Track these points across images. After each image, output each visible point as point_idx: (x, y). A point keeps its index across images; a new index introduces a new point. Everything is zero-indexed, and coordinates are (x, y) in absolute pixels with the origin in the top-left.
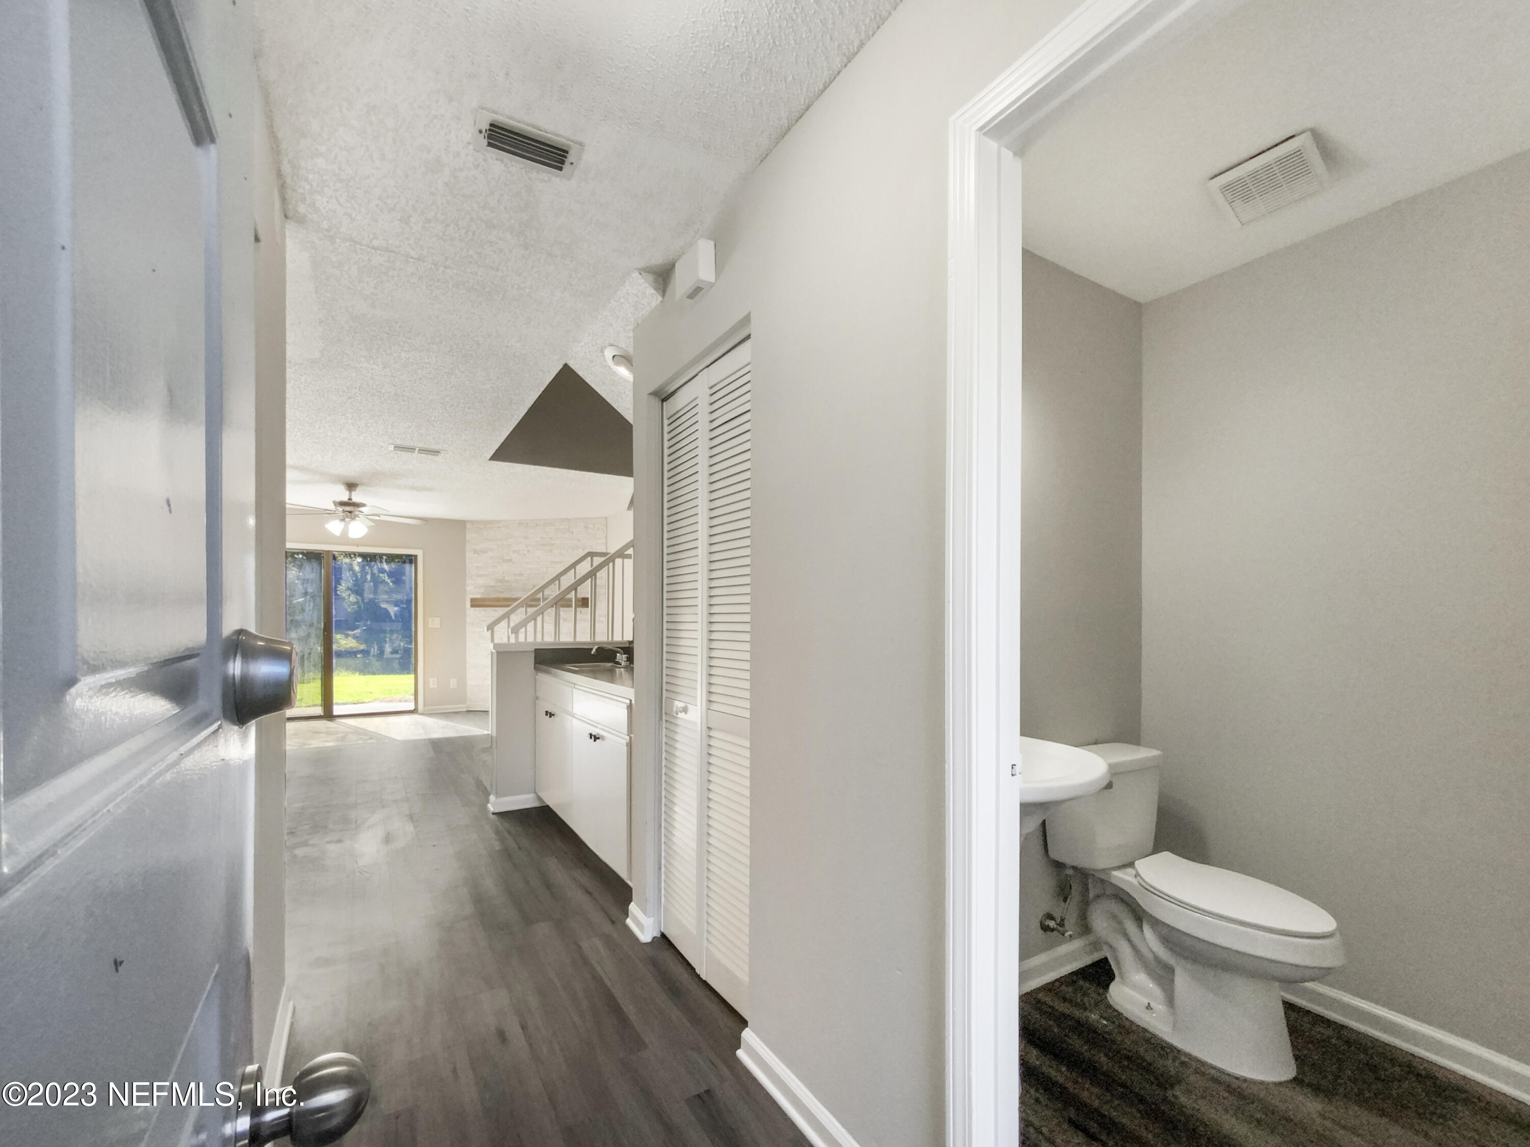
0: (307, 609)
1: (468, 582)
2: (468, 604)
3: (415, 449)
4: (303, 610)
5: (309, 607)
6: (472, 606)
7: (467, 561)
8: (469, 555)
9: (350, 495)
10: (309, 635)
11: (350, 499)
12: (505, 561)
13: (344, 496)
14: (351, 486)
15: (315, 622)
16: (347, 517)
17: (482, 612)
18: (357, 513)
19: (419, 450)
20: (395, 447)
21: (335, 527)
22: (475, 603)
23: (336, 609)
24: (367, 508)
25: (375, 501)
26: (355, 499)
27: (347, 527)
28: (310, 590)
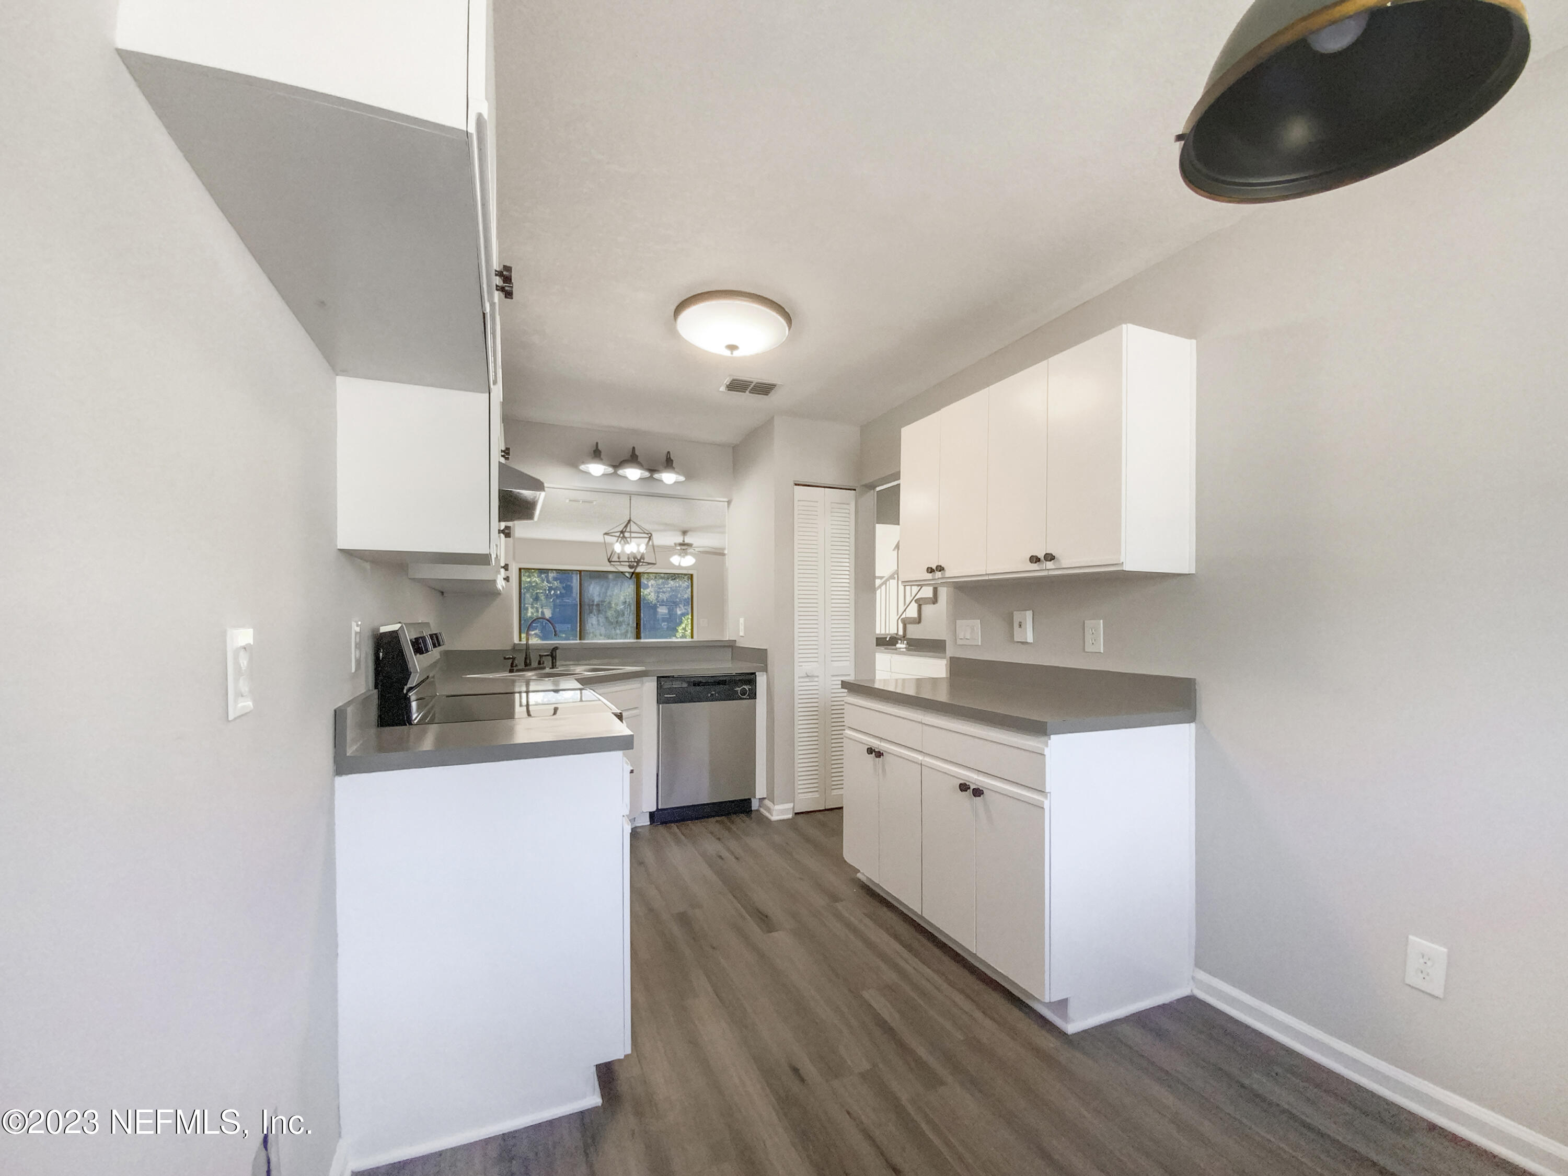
0: (626, 613)
4: (623, 615)
9: (684, 539)
10: (627, 632)
11: (684, 541)
13: (681, 539)
14: (684, 533)
16: (683, 553)
21: (675, 560)
23: (643, 613)
24: (693, 546)
25: (698, 541)
26: (687, 541)
27: (682, 559)
28: (628, 600)
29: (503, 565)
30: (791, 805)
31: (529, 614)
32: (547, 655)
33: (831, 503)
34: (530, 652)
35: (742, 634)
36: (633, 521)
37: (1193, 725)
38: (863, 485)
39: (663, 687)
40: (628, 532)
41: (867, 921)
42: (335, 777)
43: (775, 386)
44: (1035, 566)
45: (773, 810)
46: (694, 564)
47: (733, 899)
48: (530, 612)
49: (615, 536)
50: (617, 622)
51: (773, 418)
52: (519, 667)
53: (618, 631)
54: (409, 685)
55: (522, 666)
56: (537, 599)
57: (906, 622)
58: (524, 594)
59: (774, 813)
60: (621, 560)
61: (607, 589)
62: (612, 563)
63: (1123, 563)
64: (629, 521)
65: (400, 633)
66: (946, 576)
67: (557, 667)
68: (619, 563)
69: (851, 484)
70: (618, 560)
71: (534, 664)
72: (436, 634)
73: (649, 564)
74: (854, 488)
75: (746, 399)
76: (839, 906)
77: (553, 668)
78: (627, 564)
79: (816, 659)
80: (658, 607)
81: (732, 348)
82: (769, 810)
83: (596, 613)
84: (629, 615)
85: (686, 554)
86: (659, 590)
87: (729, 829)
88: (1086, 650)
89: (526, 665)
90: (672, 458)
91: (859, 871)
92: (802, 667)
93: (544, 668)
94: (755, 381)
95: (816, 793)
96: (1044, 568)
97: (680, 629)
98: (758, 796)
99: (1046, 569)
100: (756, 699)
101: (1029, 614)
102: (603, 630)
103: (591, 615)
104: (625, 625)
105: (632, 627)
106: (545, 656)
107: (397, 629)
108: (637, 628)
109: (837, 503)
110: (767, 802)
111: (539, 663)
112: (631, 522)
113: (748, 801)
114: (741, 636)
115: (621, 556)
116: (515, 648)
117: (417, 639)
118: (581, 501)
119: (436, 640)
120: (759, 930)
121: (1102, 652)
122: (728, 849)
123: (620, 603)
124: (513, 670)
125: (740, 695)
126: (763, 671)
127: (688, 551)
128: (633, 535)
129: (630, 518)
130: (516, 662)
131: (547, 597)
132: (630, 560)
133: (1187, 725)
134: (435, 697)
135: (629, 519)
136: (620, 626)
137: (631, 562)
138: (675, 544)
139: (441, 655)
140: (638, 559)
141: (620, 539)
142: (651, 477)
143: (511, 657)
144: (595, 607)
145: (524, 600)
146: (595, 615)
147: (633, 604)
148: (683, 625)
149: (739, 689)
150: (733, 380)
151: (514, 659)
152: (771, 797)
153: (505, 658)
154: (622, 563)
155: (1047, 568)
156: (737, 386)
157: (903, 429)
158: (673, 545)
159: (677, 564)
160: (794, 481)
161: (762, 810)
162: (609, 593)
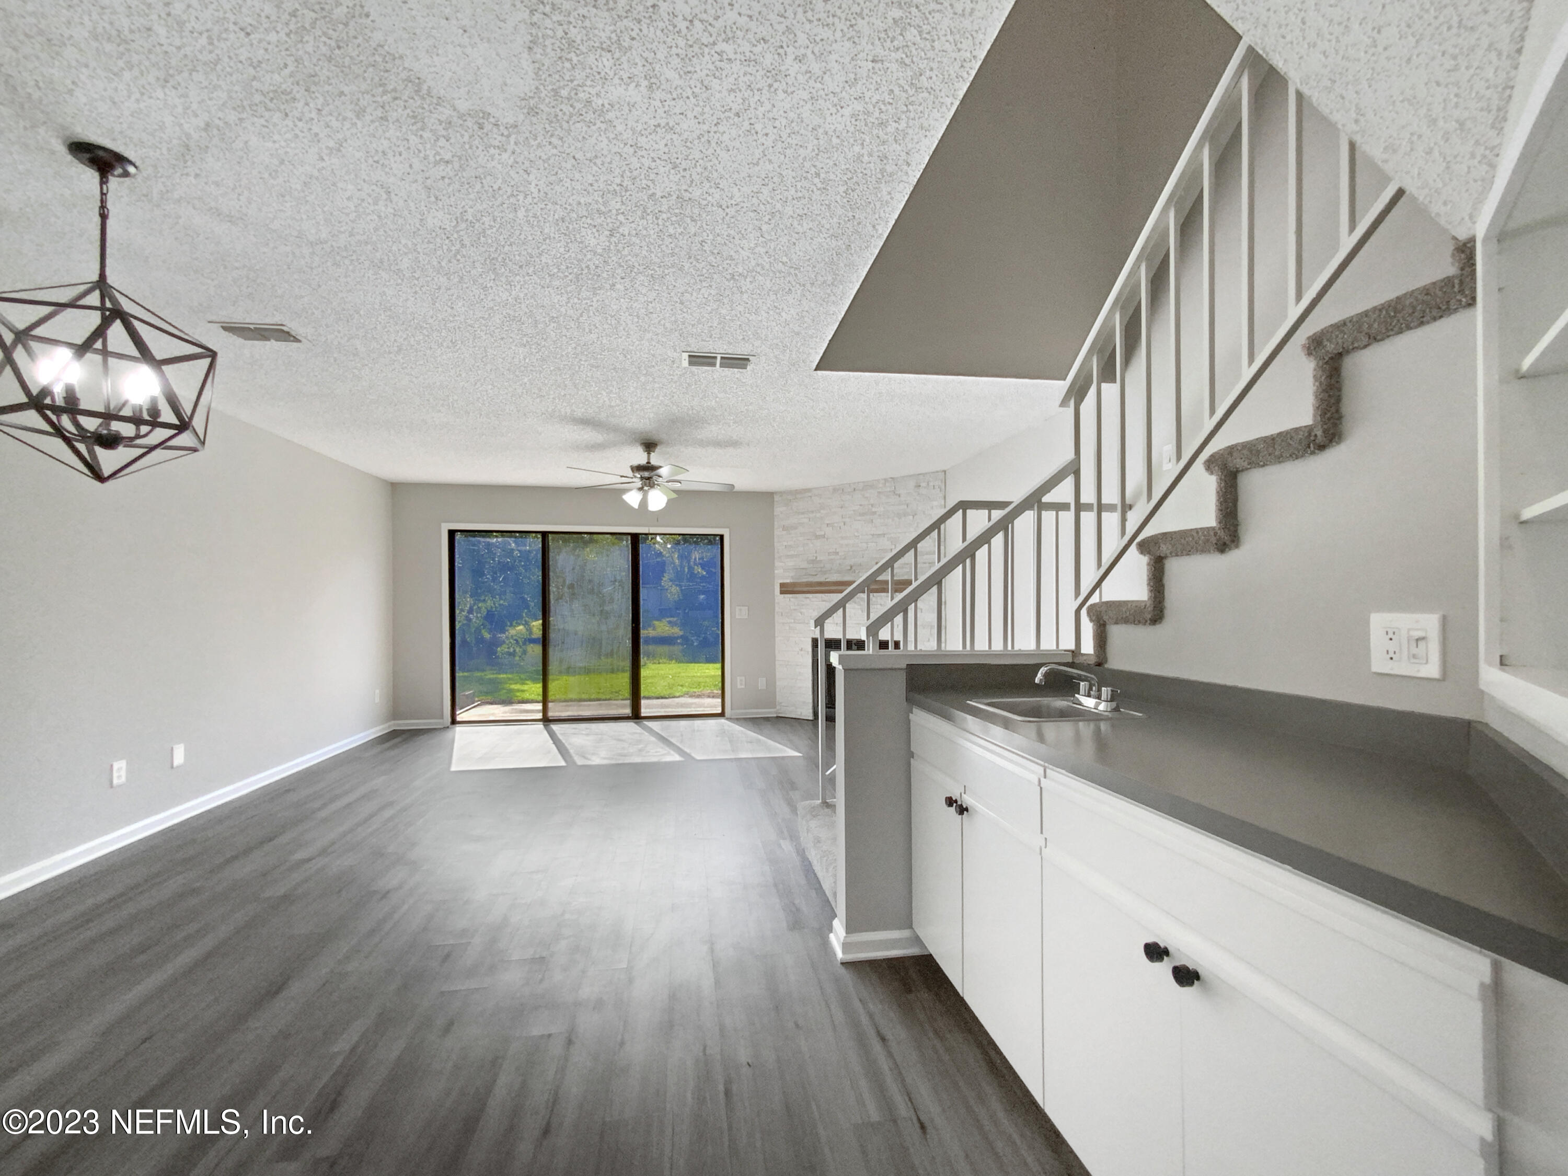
1: (777, 564)
2: (777, 589)
3: (715, 358)
4: (612, 599)
5: (617, 596)
6: (782, 592)
7: (776, 540)
8: (778, 532)
9: (649, 458)
11: (648, 462)
12: (817, 537)
13: (640, 457)
14: (649, 446)
15: (624, 614)
16: (645, 484)
17: (793, 600)
18: (655, 478)
19: (722, 358)
20: (690, 356)
21: (633, 498)
22: (786, 589)
28: (618, 578)
57: (1105, 618)
61: (586, 560)
83: (569, 598)
84: (622, 600)
103: (562, 599)
123: (608, 581)
129: (102, 275)
146: (567, 600)
147: (627, 581)
162: (590, 566)
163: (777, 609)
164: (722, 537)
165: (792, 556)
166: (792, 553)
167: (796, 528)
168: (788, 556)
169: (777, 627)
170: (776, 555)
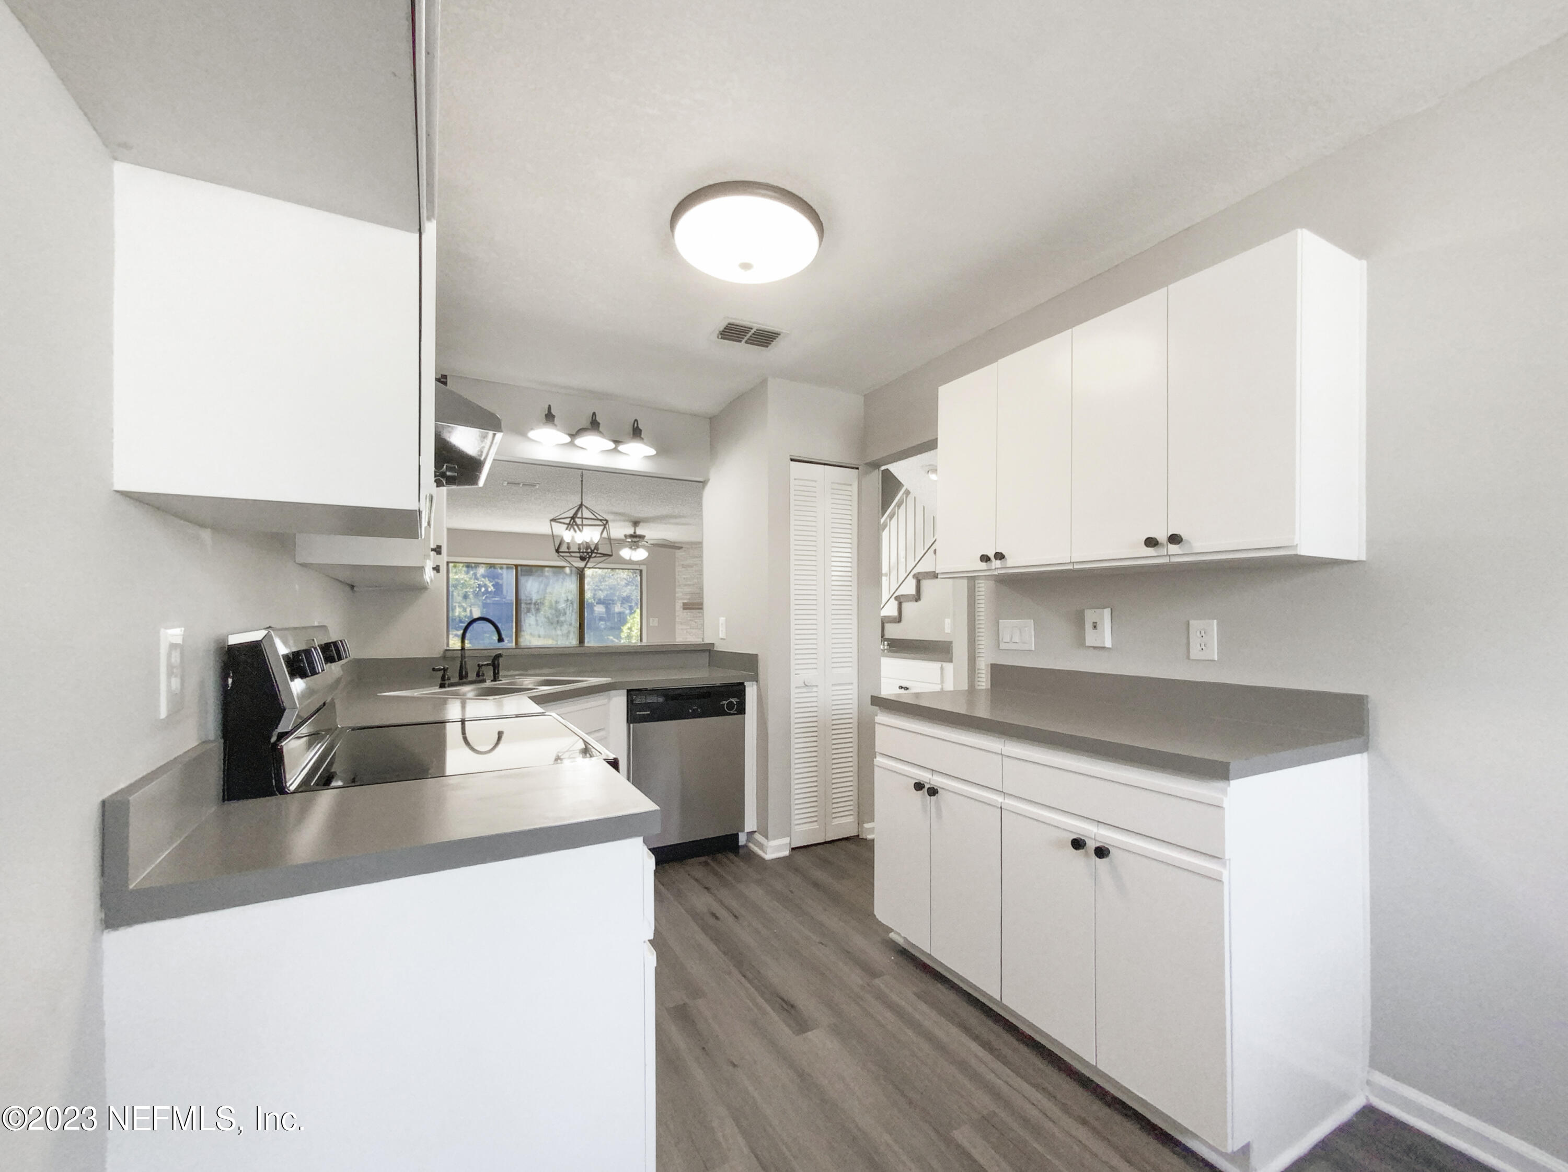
0: (568, 612)
1: (677, 590)
2: (679, 607)
4: (565, 614)
6: (681, 609)
7: (677, 574)
8: (678, 569)
9: (635, 530)
10: (569, 632)
11: (635, 533)
14: (636, 523)
15: (573, 623)
16: (634, 546)
17: (689, 613)
21: (626, 553)
22: (685, 606)
23: (587, 612)
24: (646, 538)
25: (651, 533)
26: (639, 532)
27: (633, 552)
28: (570, 598)
29: (433, 546)
30: (786, 840)
31: (457, 614)
32: (488, 665)
33: (832, 483)
34: (465, 662)
35: (722, 635)
36: (584, 506)
37: (1365, 755)
38: (866, 464)
39: (634, 702)
40: (579, 518)
41: (923, 1007)
42: (103, 931)
43: (779, 334)
44: (1151, 551)
45: (767, 847)
46: (647, 558)
47: (743, 979)
48: (458, 612)
49: (564, 523)
50: (558, 622)
51: (764, 382)
52: (452, 681)
53: (559, 632)
54: (281, 728)
55: (455, 679)
56: (466, 597)
57: (884, 621)
58: (453, 592)
59: (769, 850)
60: (571, 550)
61: (547, 585)
62: (561, 554)
63: (1297, 545)
64: (581, 506)
65: (266, 646)
66: (1008, 566)
67: (500, 679)
68: (568, 554)
69: (854, 462)
70: (567, 550)
71: (472, 676)
72: (335, 643)
73: (605, 555)
74: (857, 466)
75: (741, 351)
76: (877, 981)
77: (495, 679)
78: (578, 555)
79: (815, 666)
80: (595, 606)
81: (746, 266)
82: (761, 846)
83: (534, 613)
84: (572, 615)
85: (638, 547)
86: (596, 588)
87: (716, 874)
88: (1192, 657)
89: (461, 677)
90: (640, 427)
91: (892, 930)
92: (800, 674)
93: (484, 681)
94: (755, 326)
95: (815, 823)
96: (1166, 554)
97: (625, 629)
98: (748, 829)
99: (1167, 555)
100: (745, 714)
101: (1107, 612)
102: (542, 632)
103: (528, 614)
104: (567, 625)
105: (574, 627)
106: (485, 665)
107: (259, 639)
108: (580, 629)
109: (838, 484)
110: (758, 836)
111: (478, 675)
112: (584, 507)
113: (736, 836)
114: (722, 639)
115: (571, 545)
116: (447, 655)
117: (296, 654)
118: (522, 484)
119: (332, 652)
120: (787, 1030)
121: (1216, 659)
122: (721, 902)
123: (562, 601)
124: (445, 684)
125: (726, 709)
126: (753, 681)
127: (640, 544)
128: (585, 522)
129: (582, 502)
130: (448, 674)
131: (476, 595)
132: (582, 551)
133: (1358, 756)
134: (336, 729)
135: (580, 503)
136: (561, 626)
137: (583, 552)
138: (626, 536)
139: (343, 670)
140: (591, 550)
141: (570, 526)
142: (615, 450)
143: (442, 667)
144: (532, 606)
145: (452, 598)
146: (533, 615)
147: (576, 602)
148: (628, 625)
149: (725, 702)
150: (729, 324)
151: (445, 670)
152: (763, 830)
153: (434, 670)
154: (573, 554)
155: (1169, 554)
156: (732, 332)
157: (940, 389)
158: (624, 538)
159: (627, 558)
160: (791, 455)
161: (751, 845)
162: (549, 590)
163: (677, 619)
164: (641, 571)
165: (689, 585)
166: (689, 583)
167: (692, 567)
168: (686, 585)
169: (677, 631)
170: (677, 584)
